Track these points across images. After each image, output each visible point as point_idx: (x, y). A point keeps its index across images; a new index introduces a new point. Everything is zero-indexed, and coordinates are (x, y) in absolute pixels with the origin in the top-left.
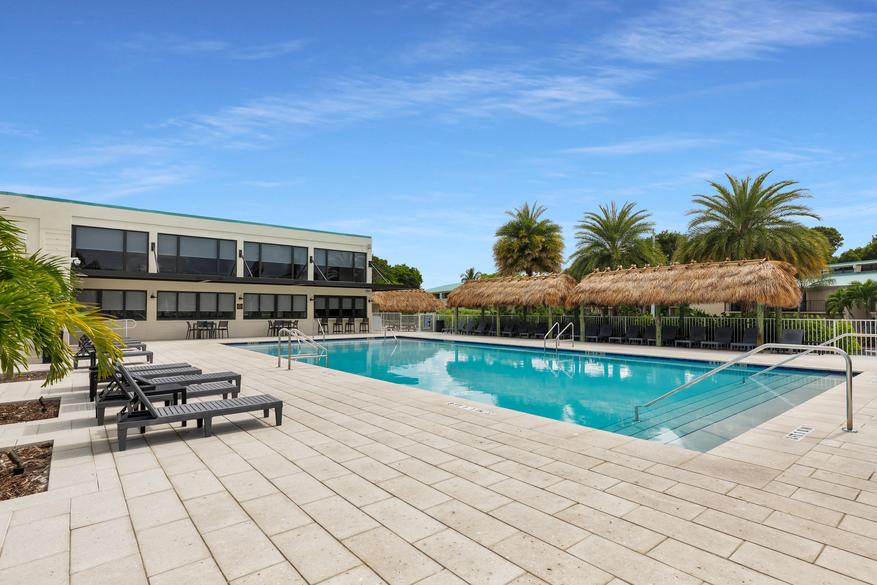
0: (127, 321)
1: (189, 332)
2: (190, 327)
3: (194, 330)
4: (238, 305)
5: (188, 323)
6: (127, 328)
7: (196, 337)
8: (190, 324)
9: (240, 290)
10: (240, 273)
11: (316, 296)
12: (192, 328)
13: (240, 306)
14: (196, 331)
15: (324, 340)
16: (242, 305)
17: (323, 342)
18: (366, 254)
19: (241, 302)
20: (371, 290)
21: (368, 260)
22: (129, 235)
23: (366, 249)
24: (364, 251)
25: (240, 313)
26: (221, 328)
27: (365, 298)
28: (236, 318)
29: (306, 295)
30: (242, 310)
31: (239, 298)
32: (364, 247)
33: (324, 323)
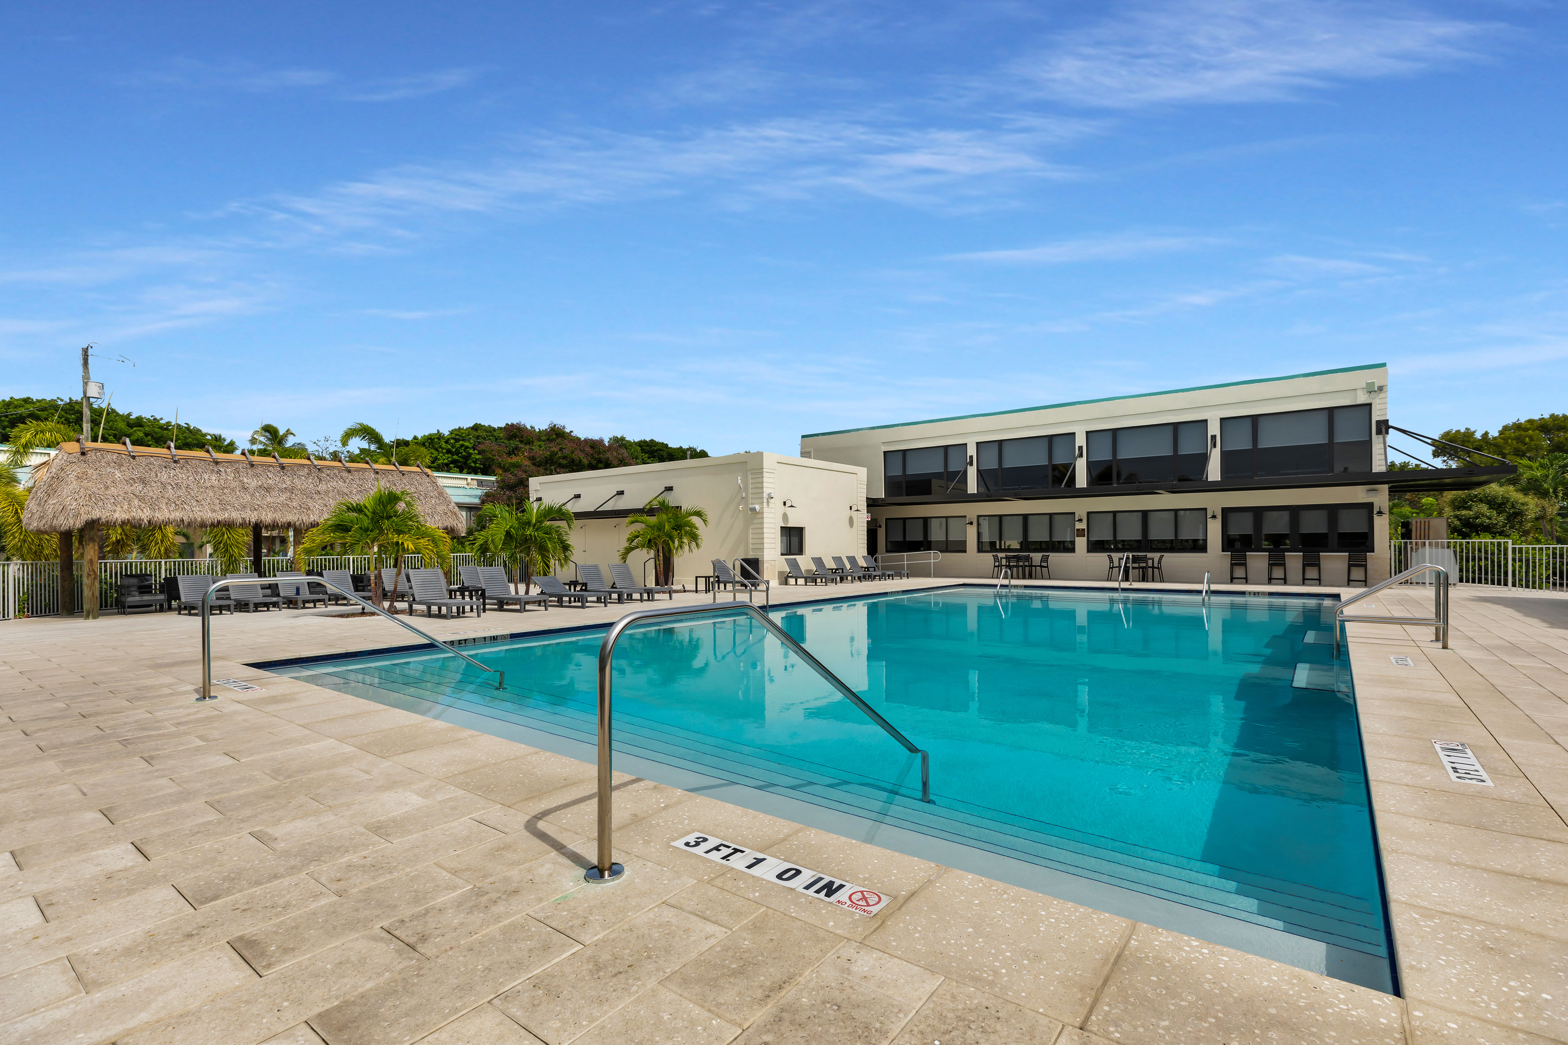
0: (934, 553)
4: (1078, 530)
5: (994, 557)
6: (932, 561)
9: (1081, 507)
10: (1081, 481)
11: (1225, 511)
13: (1080, 533)
15: (1120, 590)
16: (1084, 530)
17: (1118, 593)
18: (1369, 405)
19: (1083, 525)
20: (1385, 487)
21: (1375, 417)
22: (950, 451)
23: (1367, 396)
24: (1362, 399)
25: (1081, 543)
26: (1043, 564)
27: (1369, 506)
28: (1072, 550)
29: (1206, 509)
30: (1085, 539)
31: (1080, 520)
32: (1360, 393)
33: (1238, 561)
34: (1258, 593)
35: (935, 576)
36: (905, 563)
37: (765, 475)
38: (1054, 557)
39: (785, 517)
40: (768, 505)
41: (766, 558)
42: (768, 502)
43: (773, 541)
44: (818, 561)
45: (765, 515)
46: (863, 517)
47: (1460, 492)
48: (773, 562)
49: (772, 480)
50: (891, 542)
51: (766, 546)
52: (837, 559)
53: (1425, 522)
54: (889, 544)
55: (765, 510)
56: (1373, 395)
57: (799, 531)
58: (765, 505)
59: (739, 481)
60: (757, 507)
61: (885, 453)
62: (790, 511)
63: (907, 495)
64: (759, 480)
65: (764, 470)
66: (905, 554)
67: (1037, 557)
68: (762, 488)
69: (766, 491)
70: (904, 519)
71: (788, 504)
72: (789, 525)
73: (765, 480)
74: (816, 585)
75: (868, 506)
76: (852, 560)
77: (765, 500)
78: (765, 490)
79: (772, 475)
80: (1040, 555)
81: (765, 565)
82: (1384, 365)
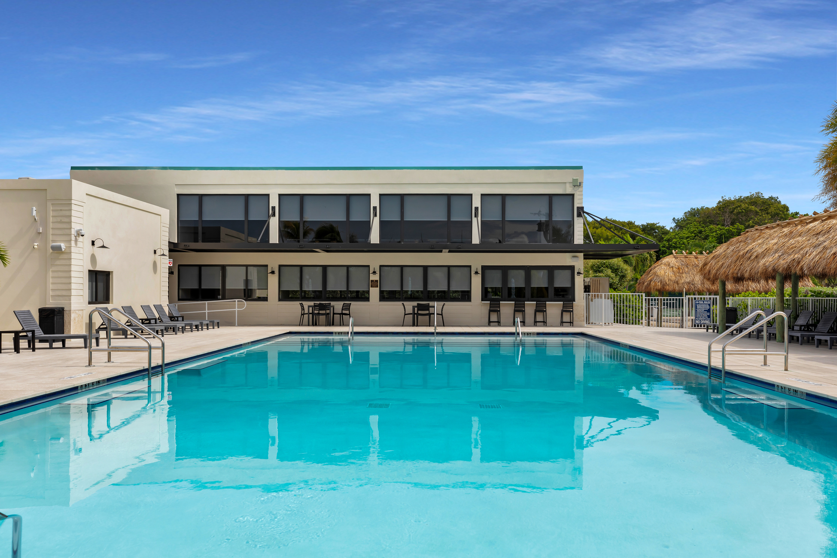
0: (236, 301)
1: (302, 316)
2: (304, 310)
3: (309, 314)
4: (372, 281)
5: (301, 305)
6: (237, 309)
7: (311, 323)
8: (303, 306)
11: (484, 268)
12: (306, 311)
13: (374, 284)
14: (311, 315)
15: (435, 334)
16: (377, 281)
17: (434, 336)
18: (573, 195)
19: (376, 277)
20: (581, 255)
21: (576, 205)
22: (251, 200)
23: (571, 188)
24: (569, 191)
25: (374, 293)
26: (344, 312)
27: (572, 268)
28: (367, 299)
29: (470, 267)
30: (378, 289)
31: (374, 273)
32: (568, 185)
33: (494, 309)
34: (530, 333)
35: (240, 325)
36: (207, 311)
37: (74, 207)
38: (355, 306)
39: (93, 258)
40: (76, 244)
41: (73, 308)
42: (76, 241)
43: (81, 287)
44: (129, 310)
45: (73, 256)
46: (165, 263)
47: (596, 261)
48: (80, 312)
49: (80, 215)
50: (182, 289)
51: (73, 292)
52: (146, 308)
53: (597, 280)
54: (180, 291)
55: (73, 250)
56: (576, 188)
57: (107, 275)
58: (73, 243)
59: (34, 213)
60: (63, 246)
61: (178, 195)
62: (99, 253)
63: (203, 242)
64: (67, 213)
65: (73, 202)
66: (206, 302)
67: (338, 306)
68: (70, 222)
69: (75, 227)
70: (200, 267)
71: (98, 244)
72: (98, 268)
73: (73, 213)
74: (126, 338)
75: (170, 251)
76: (159, 308)
77: (73, 238)
78: (73, 225)
79: (81, 209)
80: (341, 304)
81: (73, 316)
82: (581, 168)
